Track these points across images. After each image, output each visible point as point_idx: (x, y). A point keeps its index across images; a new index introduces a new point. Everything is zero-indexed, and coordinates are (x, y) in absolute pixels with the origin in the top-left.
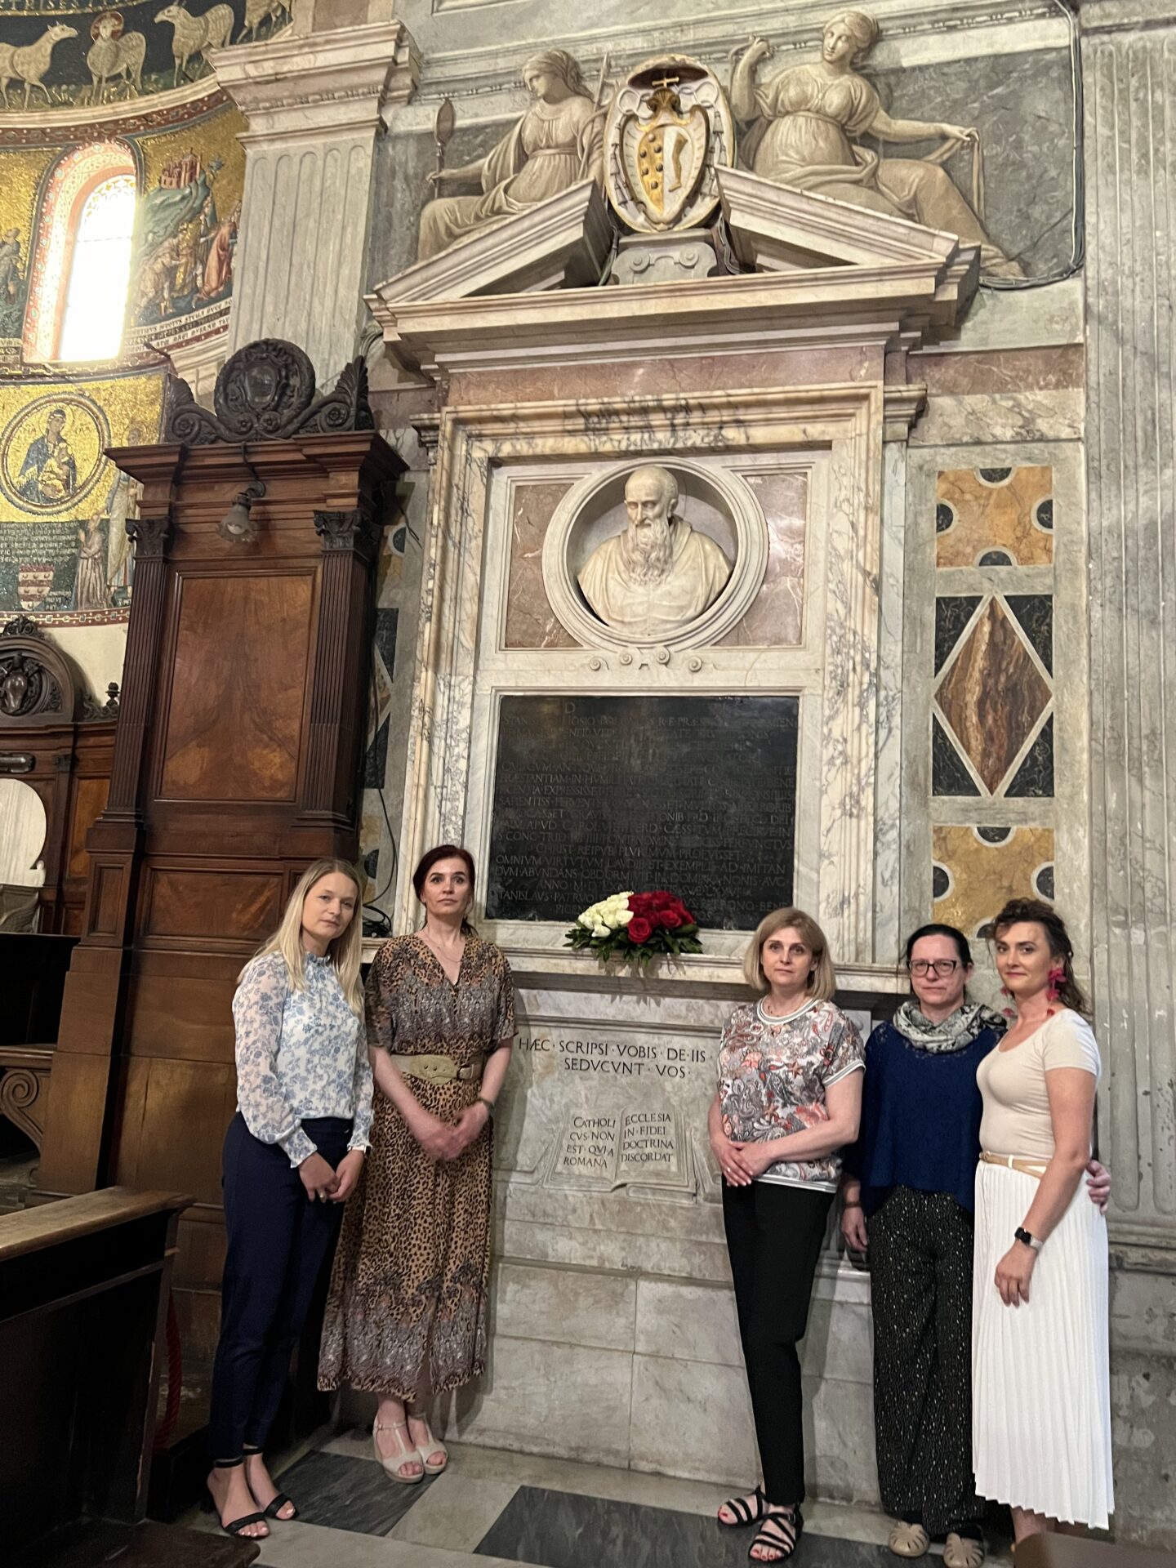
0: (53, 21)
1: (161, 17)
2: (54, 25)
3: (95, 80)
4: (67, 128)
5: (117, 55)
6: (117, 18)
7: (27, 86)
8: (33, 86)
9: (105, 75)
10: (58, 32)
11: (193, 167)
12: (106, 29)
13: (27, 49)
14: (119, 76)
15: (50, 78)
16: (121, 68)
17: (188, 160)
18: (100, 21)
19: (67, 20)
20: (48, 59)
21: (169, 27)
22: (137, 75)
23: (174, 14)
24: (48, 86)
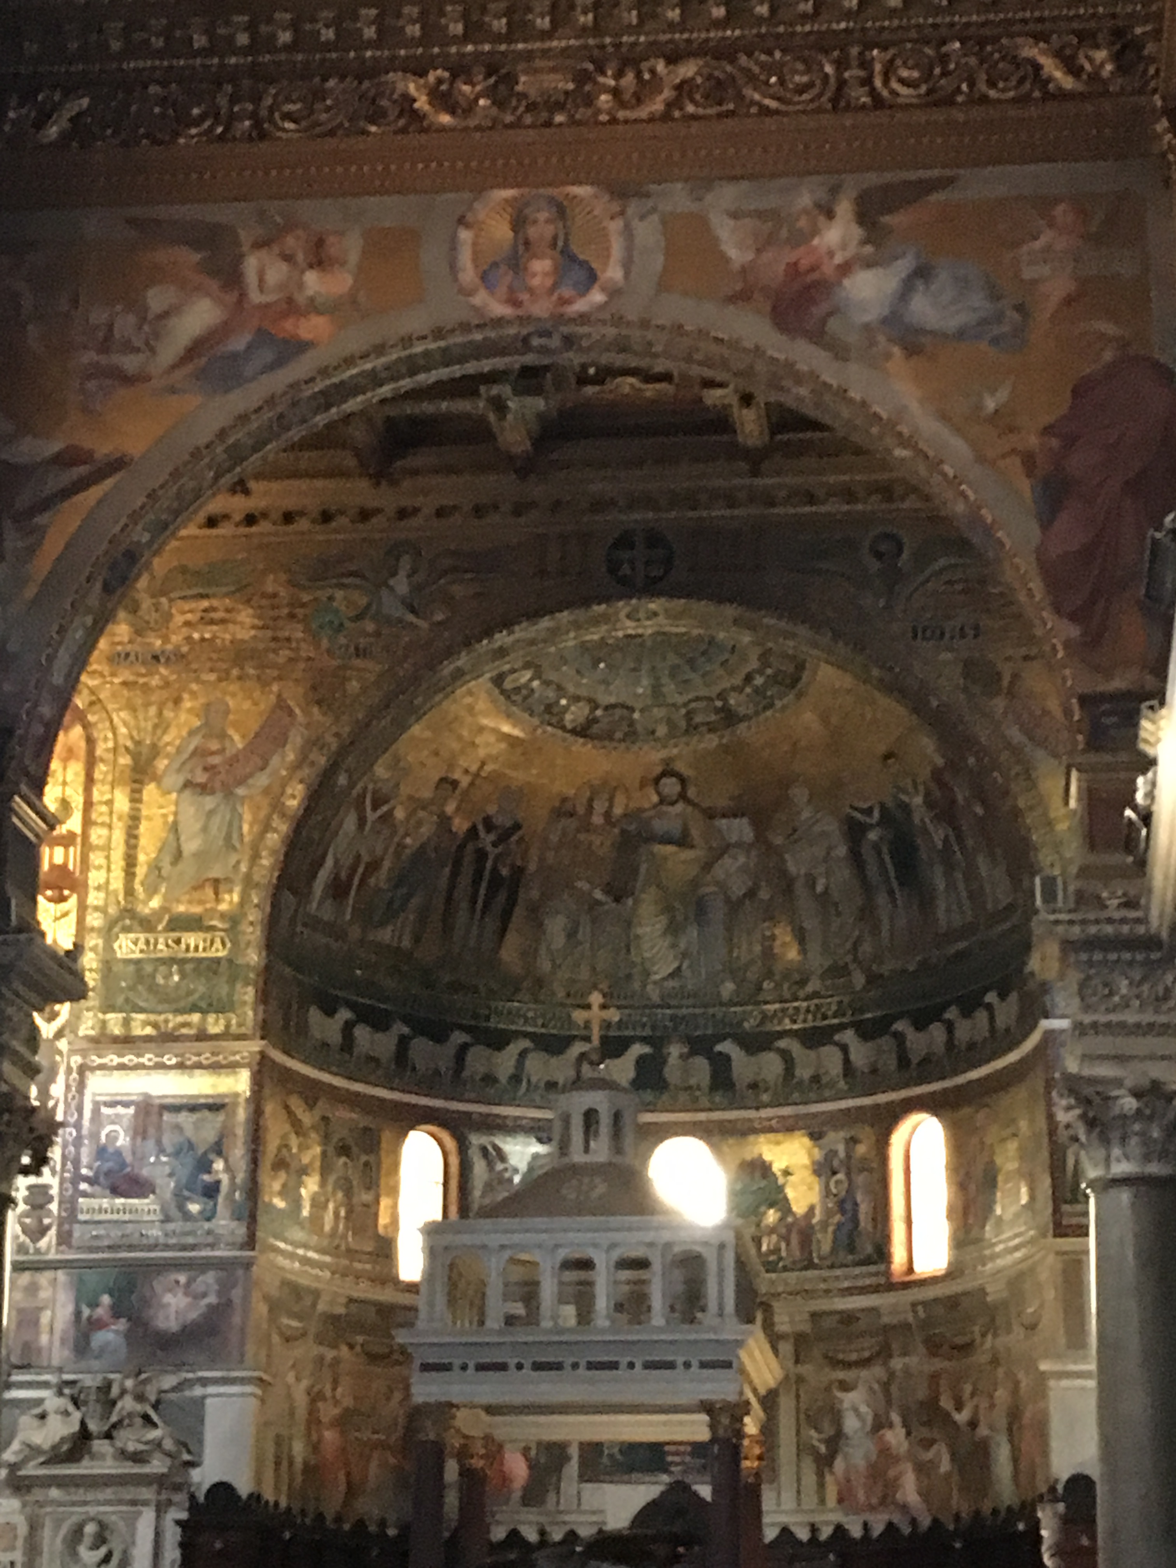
1: (719, 1048)
2: (635, 1043)
3: (672, 1087)
5: (687, 1072)
9: (680, 1085)
10: (638, 1050)
12: (675, 1051)
13: (618, 1061)
14: (690, 1088)
15: (638, 1084)
16: (693, 1082)
18: (669, 1043)
19: (644, 1040)
20: (634, 1070)
22: (705, 1090)
23: (730, 1048)
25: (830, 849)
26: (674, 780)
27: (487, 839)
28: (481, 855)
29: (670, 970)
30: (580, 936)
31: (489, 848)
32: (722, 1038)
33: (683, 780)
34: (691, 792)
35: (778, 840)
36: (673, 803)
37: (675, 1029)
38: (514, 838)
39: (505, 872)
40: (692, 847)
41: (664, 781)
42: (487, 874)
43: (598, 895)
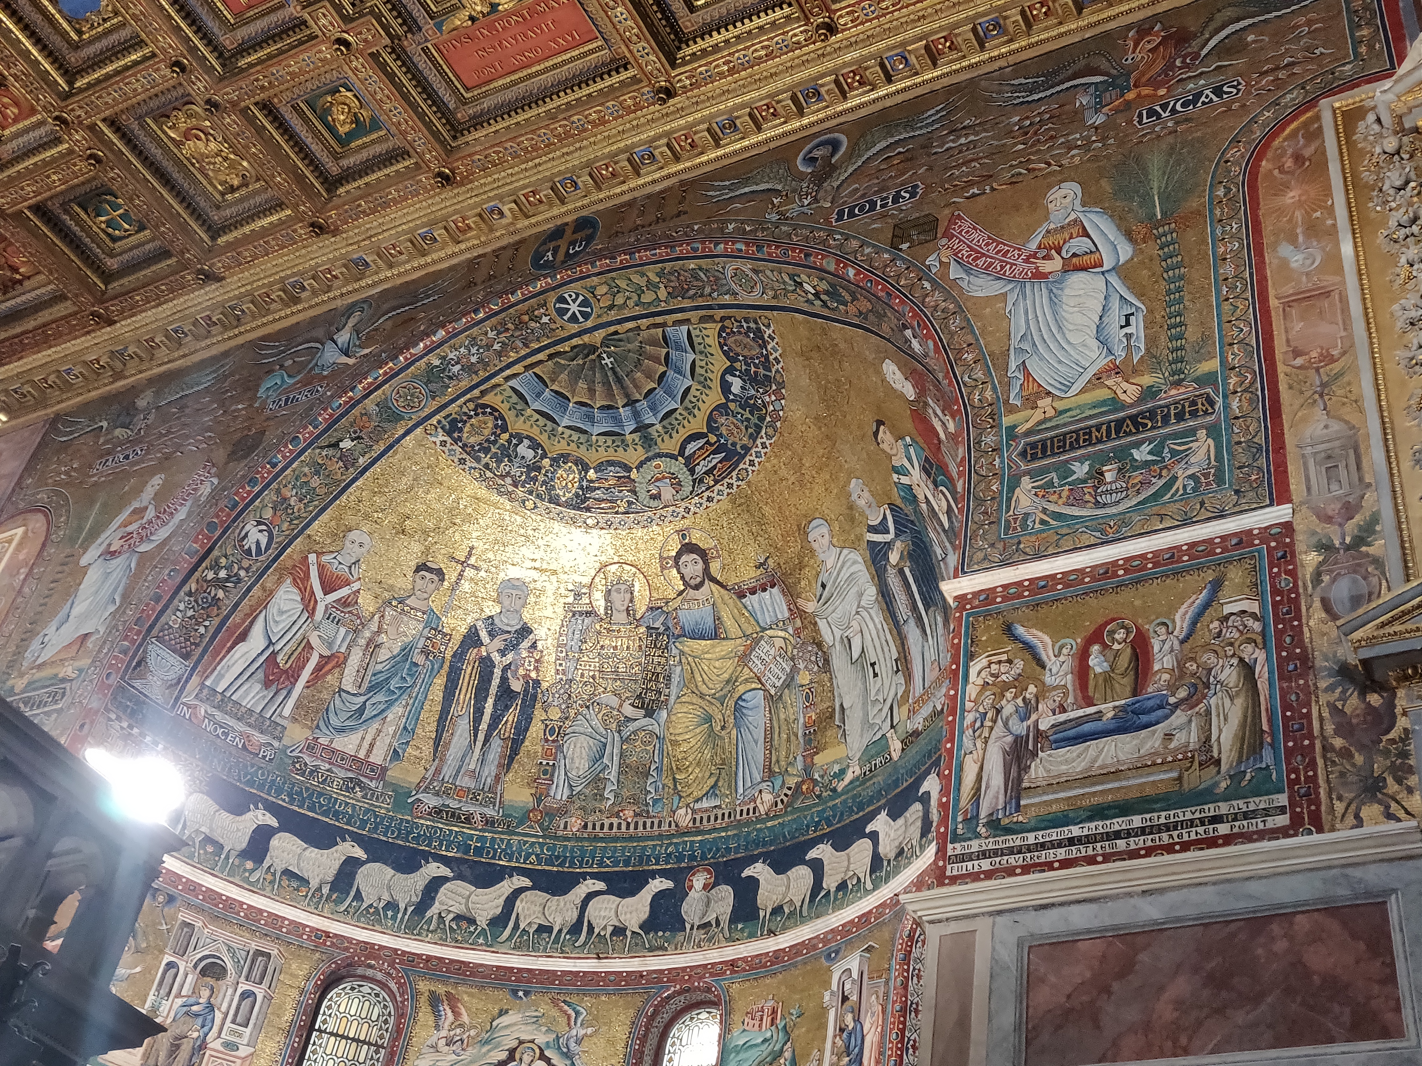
0: (653, 875)
1: (747, 873)
2: (654, 878)
3: (688, 927)
4: (661, 971)
5: (708, 904)
6: (709, 872)
7: (628, 933)
8: (633, 932)
9: (697, 923)
10: (658, 885)
11: (774, 1012)
12: (699, 881)
13: (629, 900)
14: (708, 924)
15: (649, 925)
16: (711, 917)
17: (771, 1003)
18: (693, 875)
19: (664, 874)
20: (648, 909)
21: (754, 883)
22: (725, 924)
23: (759, 870)
24: (647, 933)
25: (861, 595)
26: (695, 556)
27: (491, 647)
28: (486, 665)
29: (706, 789)
30: (605, 760)
31: (496, 657)
32: (752, 860)
33: (703, 554)
34: (715, 567)
35: (810, 607)
36: (697, 587)
37: (704, 857)
38: (526, 644)
39: (516, 686)
40: (726, 638)
41: (684, 558)
42: (493, 689)
43: (628, 710)
